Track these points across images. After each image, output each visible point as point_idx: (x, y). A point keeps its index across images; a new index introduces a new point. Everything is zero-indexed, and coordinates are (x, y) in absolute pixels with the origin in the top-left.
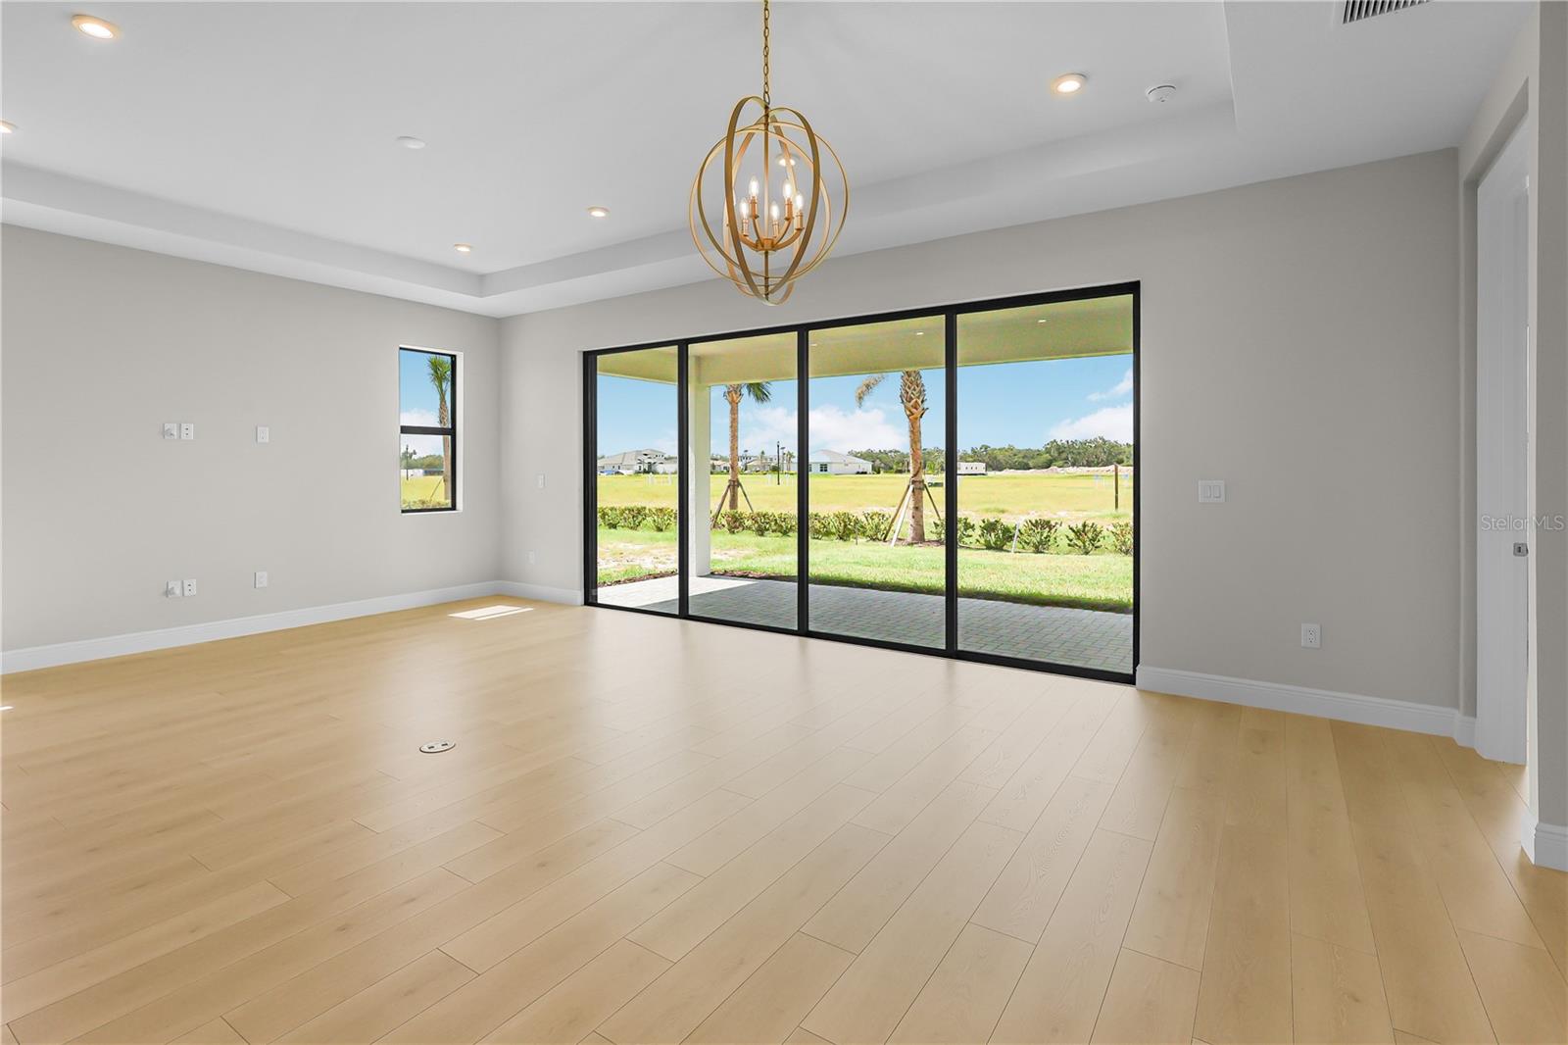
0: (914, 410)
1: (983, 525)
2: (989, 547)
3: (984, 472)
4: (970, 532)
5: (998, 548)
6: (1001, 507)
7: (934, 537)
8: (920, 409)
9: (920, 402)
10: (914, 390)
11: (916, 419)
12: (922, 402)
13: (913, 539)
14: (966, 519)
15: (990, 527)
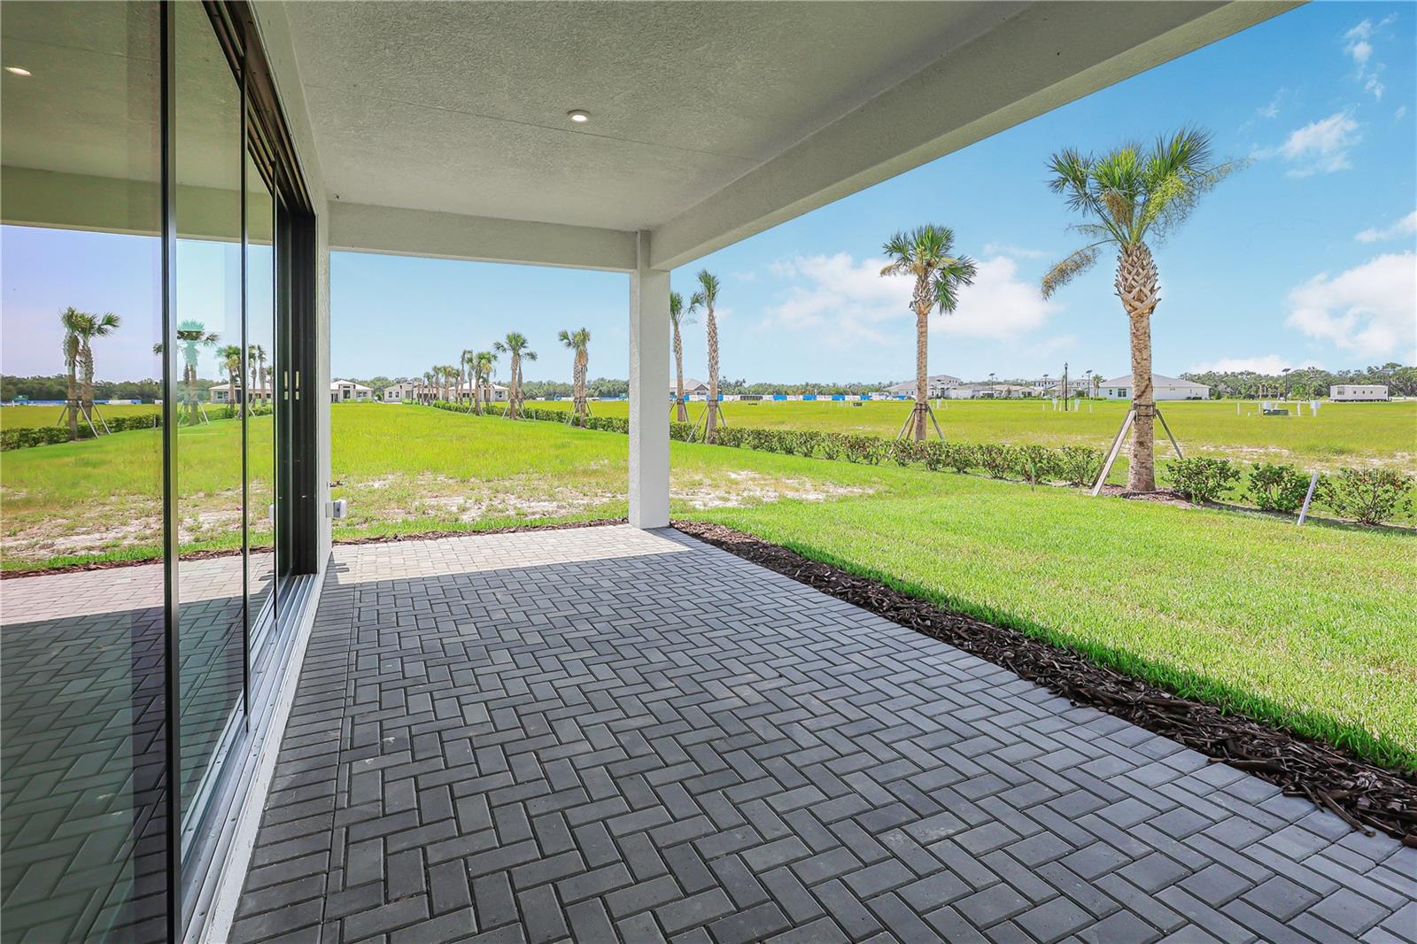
0: (1137, 304)
1: (1255, 472)
2: (1266, 509)
3: (1385, 396)
4: (1231, 483)
5: (1285, 511)
6: (1340, 445)
7: (1170, 487)
8: (1148, 302)
9: (1146, 291)
10: (1138, 274)
11: (1141, 316)
12: (1152, 290)
13: (1135, 487)
14: (1224, 463)
15: (1271, 477)
